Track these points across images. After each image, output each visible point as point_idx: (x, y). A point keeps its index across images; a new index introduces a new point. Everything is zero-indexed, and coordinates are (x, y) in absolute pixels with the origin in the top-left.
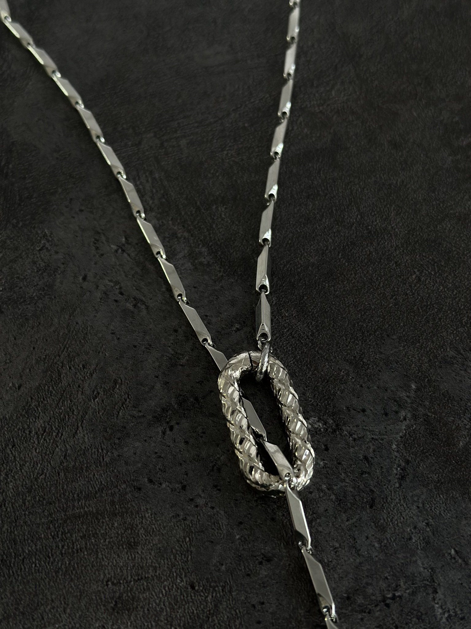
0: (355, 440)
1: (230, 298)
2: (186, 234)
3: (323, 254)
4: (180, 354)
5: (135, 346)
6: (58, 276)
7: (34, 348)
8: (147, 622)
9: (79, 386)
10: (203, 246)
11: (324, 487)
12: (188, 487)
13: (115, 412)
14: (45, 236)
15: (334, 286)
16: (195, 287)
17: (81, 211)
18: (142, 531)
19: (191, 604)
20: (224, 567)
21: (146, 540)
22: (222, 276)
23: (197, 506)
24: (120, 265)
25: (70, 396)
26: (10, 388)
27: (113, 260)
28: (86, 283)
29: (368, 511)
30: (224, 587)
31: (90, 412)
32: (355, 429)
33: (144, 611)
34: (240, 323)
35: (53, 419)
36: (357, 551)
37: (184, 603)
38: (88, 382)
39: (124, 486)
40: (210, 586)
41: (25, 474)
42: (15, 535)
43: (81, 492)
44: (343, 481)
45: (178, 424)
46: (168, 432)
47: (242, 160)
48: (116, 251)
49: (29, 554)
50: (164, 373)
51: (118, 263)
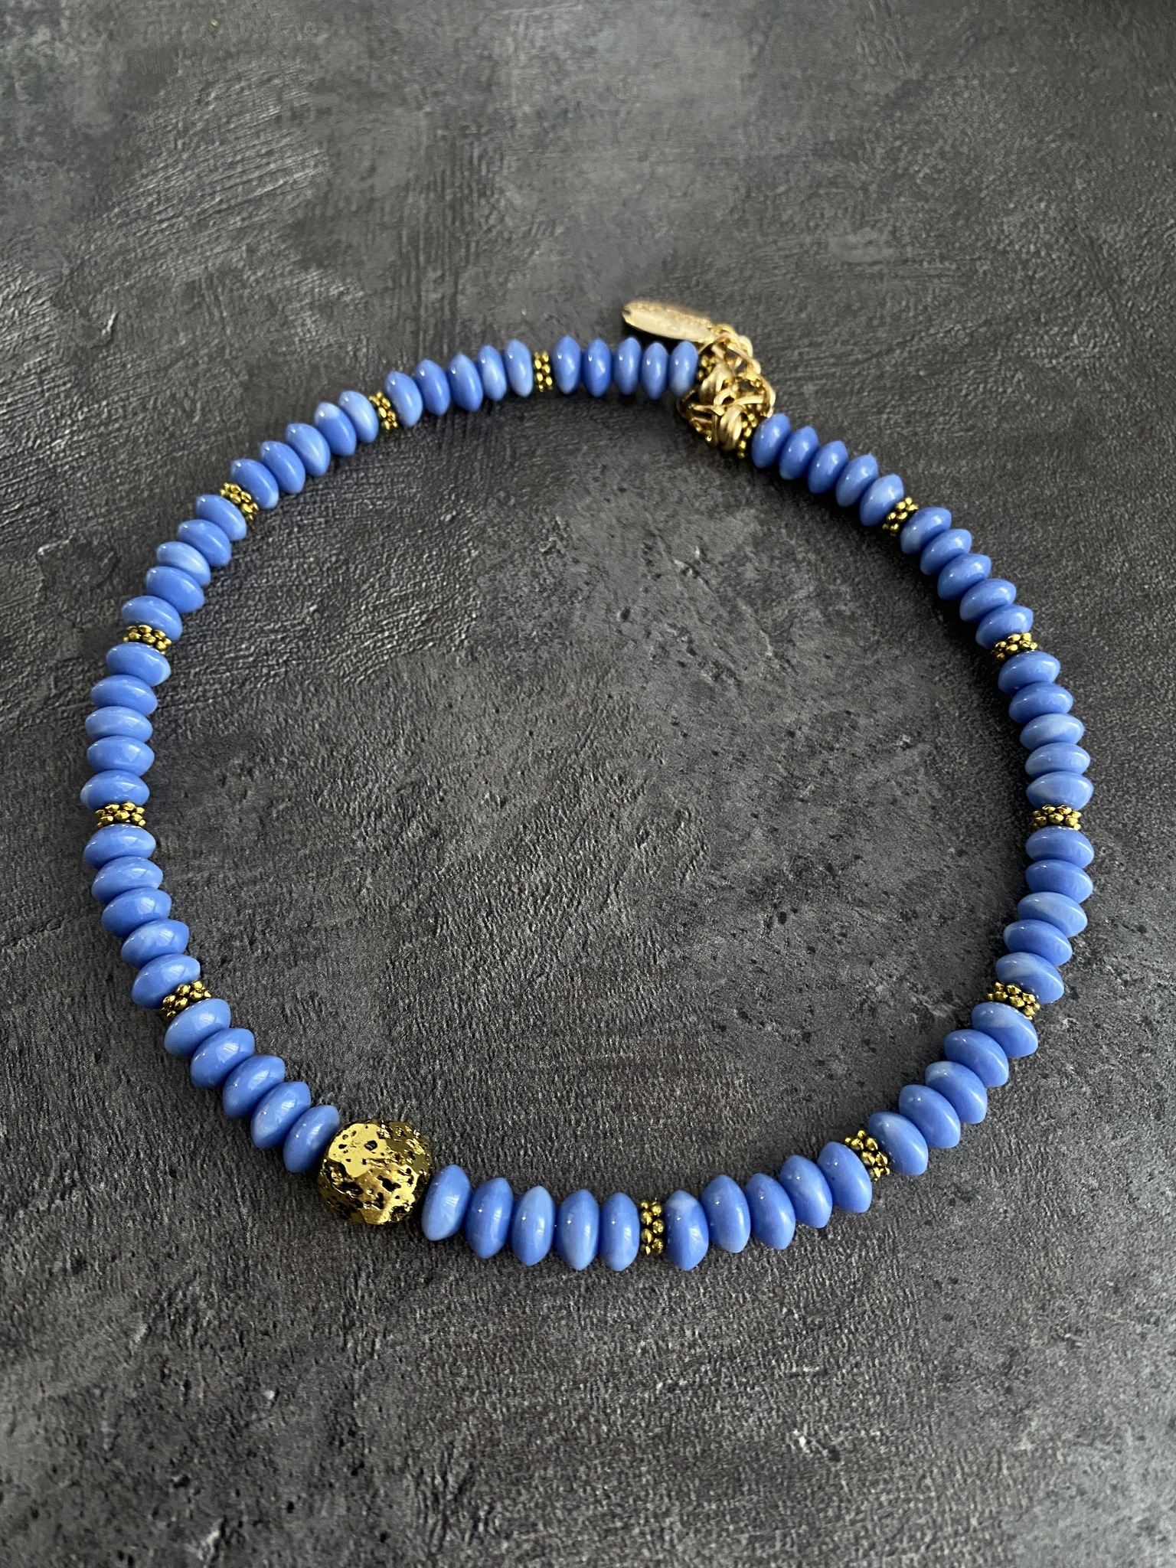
0: (1126, 983)
1: (893, 684)
2: (812, 557)
3: (1063, 624)
4: (799, 778)
5: (716, 754)
6: (578, 606)
7: (531, 733)
8: (736, 1291)
9: (612, 815)
10: (844, 582)
11: (1070, 1068)
12: (814, 1037)
13: (677, 872)
14: (556, 527)
15: (1084, 686)
16: (827, 657)
17: (622, 490)
18: (727, 1112)
19: (819, 1266)
20: (881, 1201)
21: (735, 1130)
22: (878, 642)
23: (831, 1077)
24: (691, 599)
25: (596, 832)
26: (487, 802)
27: (678, 588)
28: (627, 625)
29: (1152, 1124)
30: (881, 1241)
31: (632, 866)
32: (1126, 962)
33: (730, 1269)
34: (911, 735)
35: (563, 872)
36: (1132, 1200)
37: (806, 1262)
38: (629, 809)
39: (693, 1018)
40: (857, 1237)
41: (509, 969)
42: (488, 1087)
43: (614, 1020)
44: (1105, 1060)
45: (795, 911)
46: (776, 925)
47: (916, 434)
48: (684, 572)
49: (513, 1129)
50: (768, 811)
51: (686, 596)
